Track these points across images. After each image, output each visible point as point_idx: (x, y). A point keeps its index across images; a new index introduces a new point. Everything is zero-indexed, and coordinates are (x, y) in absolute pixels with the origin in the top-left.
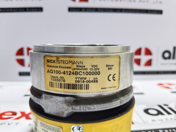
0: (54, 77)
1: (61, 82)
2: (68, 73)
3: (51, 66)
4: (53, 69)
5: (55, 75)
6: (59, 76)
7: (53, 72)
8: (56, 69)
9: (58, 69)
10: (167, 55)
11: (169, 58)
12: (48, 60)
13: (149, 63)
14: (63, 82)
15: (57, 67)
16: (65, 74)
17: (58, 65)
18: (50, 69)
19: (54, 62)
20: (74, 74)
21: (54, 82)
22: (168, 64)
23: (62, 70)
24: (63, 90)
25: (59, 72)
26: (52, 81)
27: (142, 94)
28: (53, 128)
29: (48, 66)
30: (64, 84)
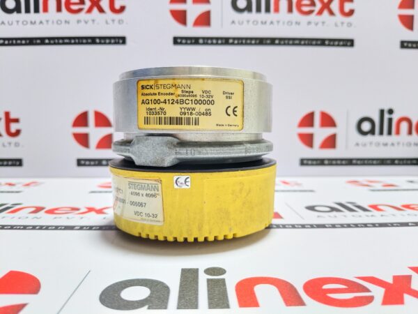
0: (151, 109)
1: (160, 116)
2: (171, 102)
3: (147, 94)
4: (150, 98)
5: (152, 106)
6: (157, 106)
7: (150, 102)
8: (153, 97)
9: (157, 97)
10: (366, 126)
11: (372, 132)
12: (142, 86)
13: (330, 142)
14: (163, 116)
15: (156, 94)
16: (166, 103)
17: (156, 91)
18: (145, 98)
19: (151, 87)
20: (178, 103)
21: (152, 116)
22: (371, 143)
23: (162, 98)
24: (163, 126)
25: (157, 102)
26: (149, 116)
27: (311, 191)
28: (148, 185)
29: (142, 94)
30: (165, 118)
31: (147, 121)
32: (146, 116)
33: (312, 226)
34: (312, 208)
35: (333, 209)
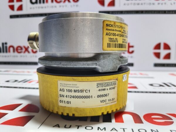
0: (111, 39)
1: (115, 43)
2: (120, 35)
3: (109, 30)
4: (111, 32)
5: (112, 37)
6: (115, 37)
7: (111, 34)
8: (113, 32)
9: (115, 32)
12: (107, 24)
13: (168, 56)
14: (117, 43)
15: (114, 30)
16: (118, 36)
17: (114, 29)
18: (108, 32)
19: (112, 26)
20: (122, 36)
21: (111, 43)
23: (117, 33)
24: (117, 49)
25: (114, 35)
26: (110, 42)
28: (111, 83)
29: (107, 29)
31: (109, 46)
32: (109, 42)
33: (150, 92)
34: (151, 85)
35: (161, 86)
